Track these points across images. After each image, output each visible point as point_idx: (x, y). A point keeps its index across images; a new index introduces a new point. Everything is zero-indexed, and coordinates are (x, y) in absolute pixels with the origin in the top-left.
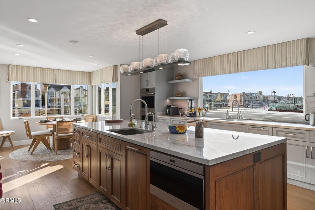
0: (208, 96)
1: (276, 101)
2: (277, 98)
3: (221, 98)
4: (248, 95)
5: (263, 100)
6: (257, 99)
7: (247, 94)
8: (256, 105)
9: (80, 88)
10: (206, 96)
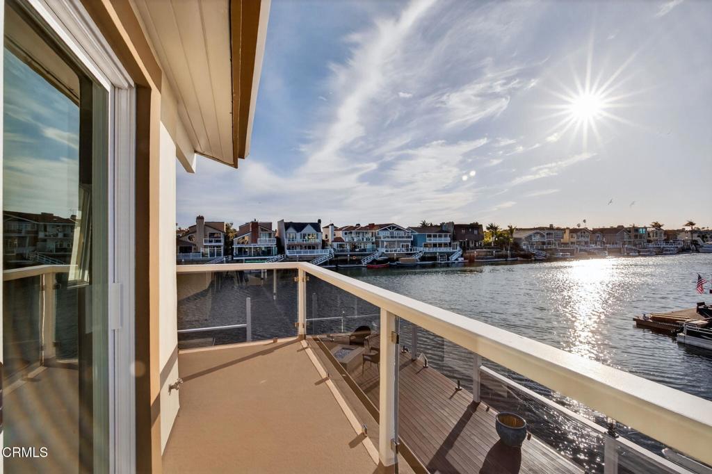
0: (546, 236)
1: (696, 241)
2: (698, 236)
3: (572, 237)
4: (630, 232)
5: (665, 240)
6: (649, 238)
7: (626, 229)
8: (649, 251)
9: (330, 227)
10: (541, 234)
